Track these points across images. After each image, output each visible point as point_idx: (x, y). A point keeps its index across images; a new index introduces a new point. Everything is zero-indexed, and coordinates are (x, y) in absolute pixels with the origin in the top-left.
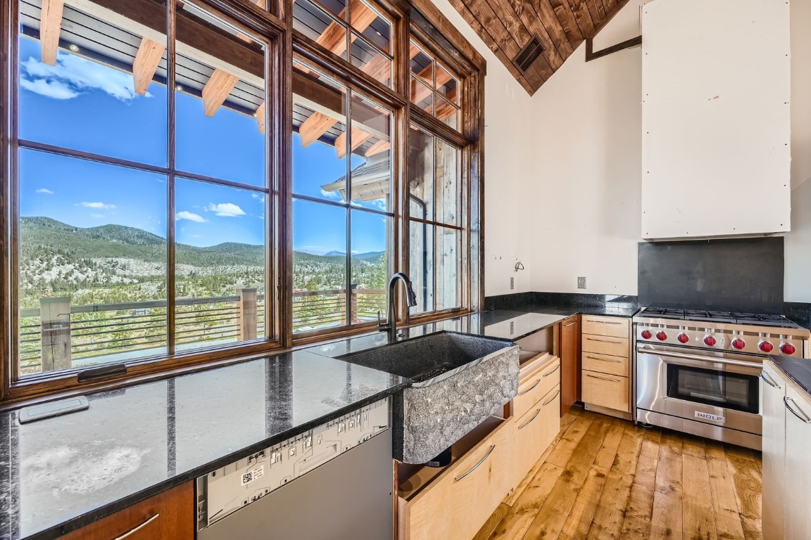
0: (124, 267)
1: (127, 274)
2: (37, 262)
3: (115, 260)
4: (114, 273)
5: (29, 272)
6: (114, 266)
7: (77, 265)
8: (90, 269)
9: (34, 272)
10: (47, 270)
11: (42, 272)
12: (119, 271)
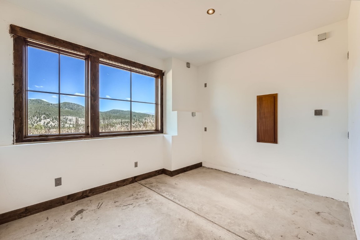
0: (70, 120)
1: (71, 123)
2: (36, 118)
3: (67, 117)
4: (66, 123)
5: (32, 122)
6: (66, 120)
7: (51, 119)
8: (56, 121)
9: (34, 122)
10: (39, 121)
11: (37, 122)
12: (68, 122)
